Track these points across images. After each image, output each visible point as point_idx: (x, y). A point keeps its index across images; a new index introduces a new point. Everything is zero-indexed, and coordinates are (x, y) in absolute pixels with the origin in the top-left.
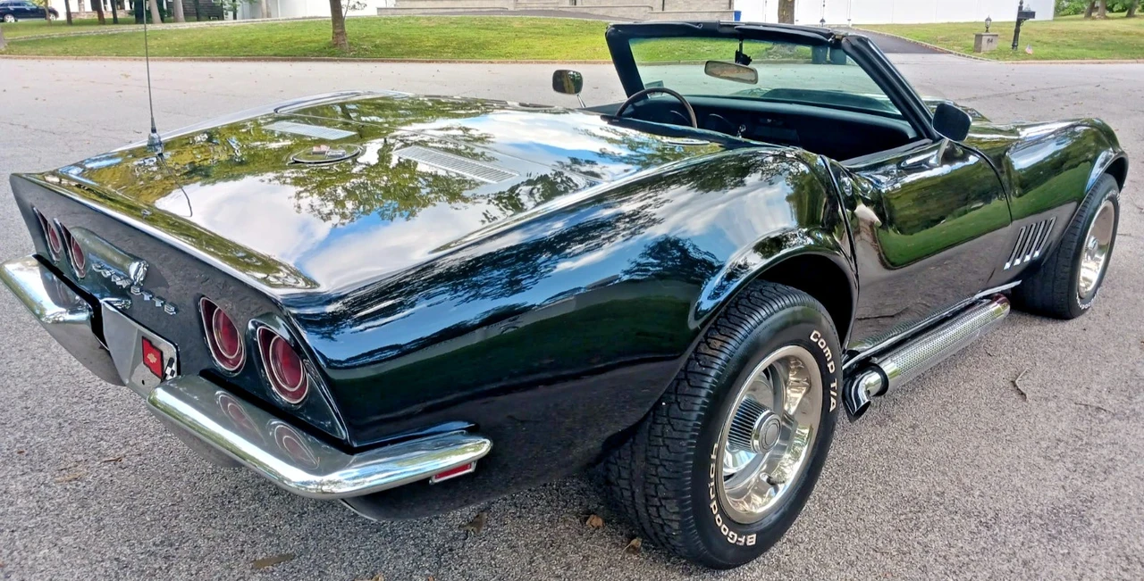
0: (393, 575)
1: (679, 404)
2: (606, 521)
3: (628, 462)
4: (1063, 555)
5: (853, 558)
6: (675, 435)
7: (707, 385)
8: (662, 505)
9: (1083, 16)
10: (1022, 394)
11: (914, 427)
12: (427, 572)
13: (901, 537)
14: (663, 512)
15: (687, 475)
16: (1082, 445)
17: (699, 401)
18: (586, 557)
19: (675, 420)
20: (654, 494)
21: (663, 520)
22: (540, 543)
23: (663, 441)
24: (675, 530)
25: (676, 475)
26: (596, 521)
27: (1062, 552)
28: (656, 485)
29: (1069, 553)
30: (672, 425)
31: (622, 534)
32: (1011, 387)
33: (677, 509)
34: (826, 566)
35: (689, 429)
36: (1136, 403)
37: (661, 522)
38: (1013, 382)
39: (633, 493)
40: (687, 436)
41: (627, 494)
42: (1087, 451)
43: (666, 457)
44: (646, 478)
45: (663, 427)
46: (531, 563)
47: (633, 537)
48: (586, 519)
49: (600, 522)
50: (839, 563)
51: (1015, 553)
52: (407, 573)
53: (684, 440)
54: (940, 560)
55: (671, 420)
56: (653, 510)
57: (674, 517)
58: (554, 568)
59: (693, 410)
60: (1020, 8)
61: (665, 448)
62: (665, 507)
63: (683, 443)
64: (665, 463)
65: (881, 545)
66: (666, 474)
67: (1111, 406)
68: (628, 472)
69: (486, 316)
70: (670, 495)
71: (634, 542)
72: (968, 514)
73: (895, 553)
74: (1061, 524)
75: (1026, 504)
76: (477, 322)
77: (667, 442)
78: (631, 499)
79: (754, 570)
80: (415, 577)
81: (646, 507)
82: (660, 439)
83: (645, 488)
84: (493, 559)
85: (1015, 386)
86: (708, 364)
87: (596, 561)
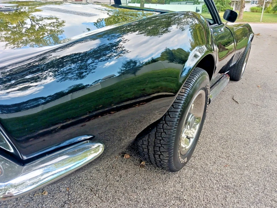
0: (52, 189)
1: (169, 115)
2: (131, 156)
3: (147, 138)
4: (271, 152)
5: (214, 161)
6: (169, 128)
7: (180, 107)
8: (161, 154)
9: (207, 13)
10: (237, 102)
11: (213, 114)
12: (66, 185)
13: (225, 151)
14: (161, 156)
15: (172, 143)
16: (258, 116)
17: (178, 114)
18: (126, 171)
19: (168, 122)
20: (158, 150)
21: (161, 159)
22: (108, 167)
23: (163, 130)
24: (166, 163)
25: (168, 143)
26: (127, 156)
27: (270, 151)
28: (160, 147)
29: (272, 151)
30: (167, 124)
31: (137, 160)
32: (233, 100)
33: (168, 156)
34: (207, 165)
35: (174, 125)
36: (265, 103)
37: (160, 160)
38: (233, 99)
39: (148, 150)
40: (173, 128)
41: (146, 150)
42: (260, 118)
43: (164, 137)
44: (155, 144)
45: (163, 125)
46: (106, 176)
47: (141, 161)
48: (123, 156)
49: (129, 156)
50: (210, 163)
51: (258, 153)
52: (57, 187)
53: (172, 129)
54: (239, 158)
55: (167, 122)
56: (157, 156)
57: (166, 158)
58: (116, 177)
59: (175, 118)
60: (196, 9)
61: (164, 133)
62: (163, 155)
63: (172, 131)
64: (164, 139)
65: (220, 154)
66: (165, 143)
67: (259, 104)
68: (147, 142)
69: (70, 89)
70: (165, 150)
71: (142, 163)
72: (240, 141)
73: (225, 157)
74: (266, 142)
75: (254, 136)
76: (67, 91)
77: (165, 131)
78: (147, 152)
79: (185, 169)
80: (61, 189)
81: (154, 155)
82: (162, 130)
83: (154, 148)
84: (92, 176)
85: (234, 100)
86: (180, 98)
87: (130, 172)
